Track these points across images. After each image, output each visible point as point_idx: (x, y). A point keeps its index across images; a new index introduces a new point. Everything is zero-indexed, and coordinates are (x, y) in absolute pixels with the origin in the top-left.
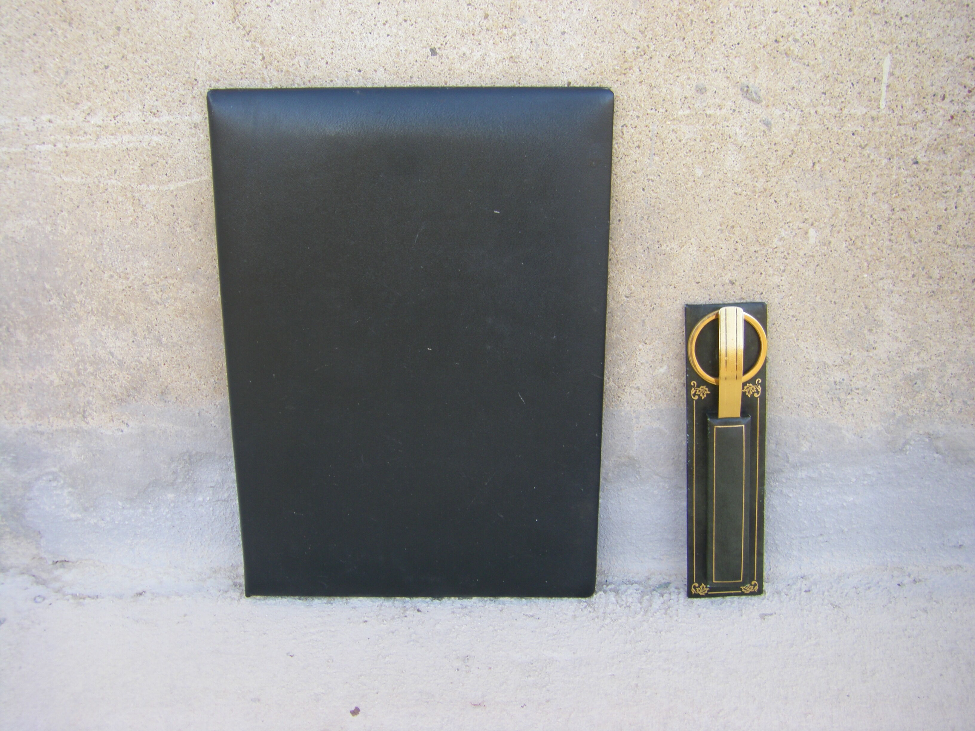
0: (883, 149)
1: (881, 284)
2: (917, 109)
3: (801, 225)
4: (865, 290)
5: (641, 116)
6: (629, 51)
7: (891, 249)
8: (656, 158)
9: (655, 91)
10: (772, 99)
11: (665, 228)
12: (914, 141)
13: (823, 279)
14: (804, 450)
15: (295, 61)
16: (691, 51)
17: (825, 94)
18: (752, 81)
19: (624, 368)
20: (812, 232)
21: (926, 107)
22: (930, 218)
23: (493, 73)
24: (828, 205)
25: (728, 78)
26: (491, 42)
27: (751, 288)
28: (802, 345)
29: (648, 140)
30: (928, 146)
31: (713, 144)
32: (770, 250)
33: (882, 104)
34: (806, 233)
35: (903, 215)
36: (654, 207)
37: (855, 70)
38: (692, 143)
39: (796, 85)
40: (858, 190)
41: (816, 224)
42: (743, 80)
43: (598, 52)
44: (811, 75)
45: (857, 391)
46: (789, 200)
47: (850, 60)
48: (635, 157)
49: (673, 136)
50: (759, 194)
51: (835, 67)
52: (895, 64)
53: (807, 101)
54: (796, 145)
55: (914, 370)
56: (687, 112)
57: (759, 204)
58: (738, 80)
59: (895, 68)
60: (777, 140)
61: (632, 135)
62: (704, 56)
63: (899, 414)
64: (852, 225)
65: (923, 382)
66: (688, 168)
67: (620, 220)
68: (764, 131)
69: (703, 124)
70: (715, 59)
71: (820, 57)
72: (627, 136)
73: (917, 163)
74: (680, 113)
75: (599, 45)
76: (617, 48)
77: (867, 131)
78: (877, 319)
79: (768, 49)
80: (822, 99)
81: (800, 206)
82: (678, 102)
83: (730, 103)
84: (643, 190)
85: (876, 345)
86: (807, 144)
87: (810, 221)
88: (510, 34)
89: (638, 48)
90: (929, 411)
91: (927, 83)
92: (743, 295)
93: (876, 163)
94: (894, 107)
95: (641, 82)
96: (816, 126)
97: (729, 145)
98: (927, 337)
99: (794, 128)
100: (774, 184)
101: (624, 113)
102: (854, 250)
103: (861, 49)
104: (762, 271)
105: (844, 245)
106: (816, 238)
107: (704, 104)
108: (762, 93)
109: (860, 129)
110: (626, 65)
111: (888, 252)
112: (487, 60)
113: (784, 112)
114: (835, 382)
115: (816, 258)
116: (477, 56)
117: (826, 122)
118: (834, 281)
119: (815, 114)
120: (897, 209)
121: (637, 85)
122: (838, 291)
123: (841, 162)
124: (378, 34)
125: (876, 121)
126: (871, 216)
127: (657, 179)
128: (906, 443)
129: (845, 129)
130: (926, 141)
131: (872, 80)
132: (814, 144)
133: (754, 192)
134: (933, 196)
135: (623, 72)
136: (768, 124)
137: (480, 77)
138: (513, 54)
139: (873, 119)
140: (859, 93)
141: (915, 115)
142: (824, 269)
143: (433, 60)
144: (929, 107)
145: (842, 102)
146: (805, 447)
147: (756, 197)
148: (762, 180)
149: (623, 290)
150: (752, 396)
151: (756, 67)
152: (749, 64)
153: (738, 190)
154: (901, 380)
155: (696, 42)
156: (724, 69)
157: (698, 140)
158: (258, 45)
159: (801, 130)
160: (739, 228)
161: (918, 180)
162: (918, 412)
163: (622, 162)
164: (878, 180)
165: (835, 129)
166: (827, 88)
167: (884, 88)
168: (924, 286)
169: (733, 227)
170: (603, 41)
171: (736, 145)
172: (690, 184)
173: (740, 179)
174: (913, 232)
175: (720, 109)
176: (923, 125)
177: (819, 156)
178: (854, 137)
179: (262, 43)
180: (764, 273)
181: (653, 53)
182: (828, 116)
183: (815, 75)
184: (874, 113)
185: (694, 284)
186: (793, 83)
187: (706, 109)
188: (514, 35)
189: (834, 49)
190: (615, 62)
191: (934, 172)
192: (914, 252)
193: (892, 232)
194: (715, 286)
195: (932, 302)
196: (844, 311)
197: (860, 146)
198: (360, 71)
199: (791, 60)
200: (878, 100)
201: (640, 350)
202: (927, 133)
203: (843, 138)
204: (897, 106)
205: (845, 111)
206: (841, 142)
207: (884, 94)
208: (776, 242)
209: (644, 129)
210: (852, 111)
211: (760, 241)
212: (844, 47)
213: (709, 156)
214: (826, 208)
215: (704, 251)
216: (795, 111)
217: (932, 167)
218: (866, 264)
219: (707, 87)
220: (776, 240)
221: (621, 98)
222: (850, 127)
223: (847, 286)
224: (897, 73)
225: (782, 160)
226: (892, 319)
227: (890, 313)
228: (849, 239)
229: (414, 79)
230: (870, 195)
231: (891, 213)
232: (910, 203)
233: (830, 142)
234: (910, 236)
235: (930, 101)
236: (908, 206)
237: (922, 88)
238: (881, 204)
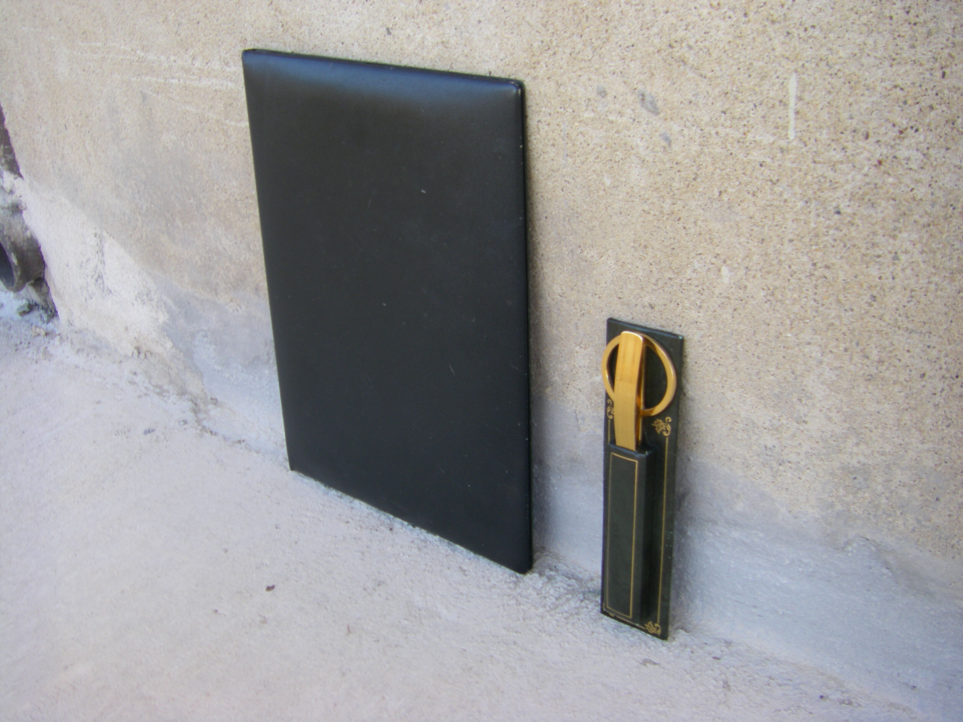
0: (797, 189)
1: (807, 349)
2: (834, 145)
3: (714, 260)
4: (789, 351)
5: (552, 113)
6: (535, 45)
7: (817, 311)
8: (570, 160)
9: (562, 89)
10: (669, 112)
11: (584, 235)
12: (834, 186)
13: (742, 327)
14: (738, 509)
15: (302, 30)
16: (589, 49)
17: (724, 112)
18: (648, 88)
19: (566, 366)
20: (725, 270)
21: (846, 144)
22: (861, 285)
23: (431, 56)
24: (740, 244)
25: (625, 83)
26: (427, 26)
27: (669, 317)
28: (729, 394)
29: (561, 139)
30: (852, 193)
31: (618, 153)
32: (684, 281)
33: (791, 134)
34: (719, 270)
35: (827, 273)
36: (572, 209)
37: (757, 89)
38: (599, 149)
39: (693, 99)
40: (771, 233)
41: (729, 262)
42: (640, 87)
43: (510, 43)
44: (709, 89)
45: (790, 465)
46: (698, 229)
47: (750, 76)
48: (552, 155)
49: (581, 138)
50: (667, 216)
51: (733, 83)
52: (803, 86)
53: (706, 118)
54: (699, 167)
55: (854, 462)
56: (592, 115)
57: (668, 227)
58: (636, 86)
59: (803, 91)
60: (679, 159)
61: (547, 132)
62: (602, 56)
63: (839, 507)
64: (768, 273)
65: (866, 479)
66: (598, 175)
67: (546, 218)
68: (664, 148)
69: (607, 131)
70: (612, 61)
71: (717, 68)
72: (543, 133)
73: (838, 213)
74: (586, 115)
75: (509, 36)
76: (525, 41)
77: (776, 164)
78: (805, 388)
79: (663, 54)
80: (722, 119)
81: (710, 239)
82: (583, 103)
83: (629, 111)
84: (562, 190)
85: (807, 419)
86: (711, 168)
87: (723, 257)
88: (440, 20)
89: (542, 42)
90: (875, 516)
91: (844, 116)
92: (663, 323)
93: (790, 205)
94: (806, 139)
95: (549, 78)
96: (718, 150)
97: (632, 157)
98: (866, 428)
99: (695, 148)
100: (681, 208)
101: (538, 109)
102: (774, 302)
103: (760, 63)
104: (678, 301)
105: (762, 293)
106: (730, 279)
107: (606, 109)
108: (660, 104)
109: (768, 160)
110: (535, 59)
111: (814, 314)
112: (426, 43)
113: (683, 128)
114: (766, 447)
115: (732, 302)
116: (418, 38)
117: (729, 146)
118: (755, 332)
119: (715, 136)
120: (819, 265)
121: (546, 81)
122: (760, 344)
123: (750, 196)
124: (350, 11)
125: (785, 153)
126: (790, 267)
127: (572, 181)
128: (848, 543)
129: (750, 157)
130: (848, 187)
131: (777, 103)
132: (718, 171)
133: (662, 212)
134: (862, 258)
135: (533, 66)
136: (668, 140)
137: (423, 59)
138: (444, 40)
139: (782, 150)
140: (764, 117)
141: (833, 153)
142: (742, 316)
143: (389, 39)
144: (849, 145)
145: (745, 125)
146: (739, 506)
147: (665, 219)
148: (669, 201)
149: (557, 288)
150: (661, 432)
151: (653, 75)
152: (645, 70)
153: (647, 208)
154: (838, 469)
155: (593, 41)
156: (621, 72)
157: (604, 147)
158: (278, 14)
159: (702, 152)
160: (651, 250)
161: (841, 234)
162: (861, 512)
163: (541, 158)
164: (794, 226)
165: (741, 156)
166: (727, 106)
167: (792, 115)
168: (859, 365)
169: (645, 247)
170: (512, 33)
171: (639, 158)
172: (601, 193)
173: (646, 196)
174: (841, 297)
175: (621, 116)
176: (844, 167)
177: (726, 185)
178: (763, 169)
179: (280, 12)
180: (681, 304)
181: (556, 49)
182: (731, 140)
183: (713, 89)
184: (783, 143)
185: (616, 299)
186: (689, 96)
187: (608, 114)
188: (443, 20)
189: (731, 62)
190: (525, 55)
191: (861, 228)
192: (845, 321)
193: (816, 291)
194: (636, 305)
195: (870, 387)
196: (770, 369)
197: (771, 181)
198: (343, 43)
199: (688, 70)
200: (785, 128)
201: (577, 352)
202: (849, 177)
203: (749, 168)
204: (809, 139)
205: (750, 136)
206: (748, 173)
207: (792, 123)
208: (689, 273)
209: (557, 127)
210: (758, 138)
211: (673, 268)
212: (741, 60)
213: (615, 166)
214: (738, 246)
215: (622, 266)
216: (694, 128)
217: (857, 221)
218: (788, 322)
219: (607, 90)
220: (689, 271)
221: (533, 92)
222: (756, 156)
223: (770, 341)
224: (807, 97)
225: (687, 183)
226: (823, 394)
227: (821, 386)
228: (766, 288)
229: (379, 55)
230: (786, 241)
231: (812, 268)
232: (834, 261)
233: (735, 170)
234: (838, 301)
235: (850, 138)
236: (833, 264)
237: (839, 120)
238: (799, 255)
